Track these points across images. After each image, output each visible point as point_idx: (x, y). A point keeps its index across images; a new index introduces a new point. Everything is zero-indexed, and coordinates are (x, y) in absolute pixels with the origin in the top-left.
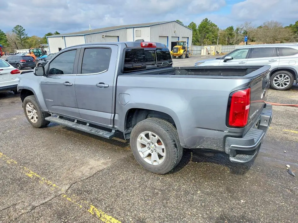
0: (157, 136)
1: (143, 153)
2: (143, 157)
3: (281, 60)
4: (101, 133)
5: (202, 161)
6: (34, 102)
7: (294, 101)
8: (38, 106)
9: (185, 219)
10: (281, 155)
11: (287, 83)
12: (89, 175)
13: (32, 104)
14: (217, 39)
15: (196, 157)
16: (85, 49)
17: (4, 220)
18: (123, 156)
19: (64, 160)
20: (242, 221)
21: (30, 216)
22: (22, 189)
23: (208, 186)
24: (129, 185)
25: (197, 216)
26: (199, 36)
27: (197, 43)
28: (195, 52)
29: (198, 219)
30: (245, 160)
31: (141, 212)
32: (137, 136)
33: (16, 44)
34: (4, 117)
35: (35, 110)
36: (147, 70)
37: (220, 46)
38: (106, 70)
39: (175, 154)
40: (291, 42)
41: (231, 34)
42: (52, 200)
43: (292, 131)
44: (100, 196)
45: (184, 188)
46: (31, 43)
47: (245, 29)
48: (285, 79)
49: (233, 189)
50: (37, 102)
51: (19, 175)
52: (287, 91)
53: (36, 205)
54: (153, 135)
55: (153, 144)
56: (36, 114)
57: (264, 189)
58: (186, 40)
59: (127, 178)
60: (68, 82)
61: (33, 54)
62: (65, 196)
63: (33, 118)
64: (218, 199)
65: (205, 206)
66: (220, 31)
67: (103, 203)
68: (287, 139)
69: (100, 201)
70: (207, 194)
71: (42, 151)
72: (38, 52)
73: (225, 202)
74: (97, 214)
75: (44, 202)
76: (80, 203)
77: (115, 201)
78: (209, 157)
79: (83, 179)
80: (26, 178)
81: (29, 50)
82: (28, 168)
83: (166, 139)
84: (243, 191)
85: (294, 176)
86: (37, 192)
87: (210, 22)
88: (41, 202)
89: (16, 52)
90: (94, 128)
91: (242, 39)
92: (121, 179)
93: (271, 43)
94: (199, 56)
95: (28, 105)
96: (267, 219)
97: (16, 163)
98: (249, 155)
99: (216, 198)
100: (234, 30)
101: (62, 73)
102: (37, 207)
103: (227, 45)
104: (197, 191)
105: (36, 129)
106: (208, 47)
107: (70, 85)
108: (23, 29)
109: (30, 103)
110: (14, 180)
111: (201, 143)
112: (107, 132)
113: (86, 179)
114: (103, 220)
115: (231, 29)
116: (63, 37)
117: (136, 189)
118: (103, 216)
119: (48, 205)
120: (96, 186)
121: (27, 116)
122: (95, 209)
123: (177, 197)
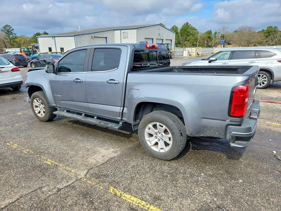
0: (164, 126)
1: (150, 142)
2: (151, 146)
3: (259, 61)
4: (110, 125)
5: (200, 149)
6: (42, 98)
7: (272, 98)
8: (46, 101)
9: (195, 196)
10: (267, 143)
11: (264, 82)
12: (103, 162)
13: (40, 99)
14: (197, 41)
15: (194, 145)
16: (95, 49)
17: (34, 200)
18: (130, 146)
19: (77, 150)
20: (242, 196)
21: (58, 196)
22: (44, 174)
23: (210, 170)
24: (141, 170)
25: (204, 193)
26: (181, 38)
27: (179, 45)
28: (178, 54)
29: (206, 196)
30: (243, 146)
31: (156, 191)
32: (145, 127)
33: (4, 43)
34: (8, 112)
35: (42, 105)
36: (150, 68)
37: (200, 48)
38: (116, 68)
39: (181, 141)
40: (263, 45)
41: (209, 38)
42: (74, 183)
43: (274, 124)
44: (117, 179)
45: (189, 171)
46: (20, 42)
47: (223, 33)
48: (263, 79)
49: (231, 171)
50: (46, 97)
51: (38, 163)
52: (265, 89)
53: (61, 187)
54: (160, 126)
55: (160, 133)
56: (43, 109)
57: (257, 171)
58: (169, 42)
59: (137, 164)
60: (79, 79)
61: (24, 53)
62: (85, 180)
63: (39, 112)
64: (219, 180)
65: (209, 185)
66: (199, 34)
67: (121, 185)
68: (270, 130)
69: (117, 183)
70: (210, 176)
71: (54, 141)
72: (29, 51)
73: (226, 182)
74: (117, 193)
75: (67, 185)
76: (100, 185)
77: (131, 182)
78: (206, 146)
79: (98, 165)
80: (45, 166)
81: (20, 49)
82: (45, 157)
83: (173, 129)
84: (239, 173)
85: (280, 160)
86: (59, 177)
87: (191, 26)
88: (65, 185)
89: (5, 51)
90: (103, 121)
91: (220, 42)
92: (132, 165)
93: (245, 46)
94: (181, 57)
95: (35, 101)
96: (262, 194)
97: (33, 152)
98: (246, 141)
99: (218, 179)
100: (213, 34)
101: (69, 70)
102: (62, 189)
103: (206, 47)
104: (201, 173)
105: (43, 123)
106: (190, 49)
107: (81, 81)
108: (12, 29)
109: (38, 99)
110: (34, 168)
111: (205, 132)
112: (115, 124)
113: (101, 165)
114: (124, 198)
115: (210, 32)
116: (53, 37)
117: (147, 173)
118: (123, 195)
119: (72, 187)
120: (111, 171)
121: (34, 111)
122: (115, 189)
123: (184, 178)
